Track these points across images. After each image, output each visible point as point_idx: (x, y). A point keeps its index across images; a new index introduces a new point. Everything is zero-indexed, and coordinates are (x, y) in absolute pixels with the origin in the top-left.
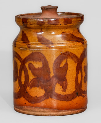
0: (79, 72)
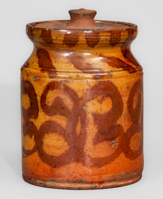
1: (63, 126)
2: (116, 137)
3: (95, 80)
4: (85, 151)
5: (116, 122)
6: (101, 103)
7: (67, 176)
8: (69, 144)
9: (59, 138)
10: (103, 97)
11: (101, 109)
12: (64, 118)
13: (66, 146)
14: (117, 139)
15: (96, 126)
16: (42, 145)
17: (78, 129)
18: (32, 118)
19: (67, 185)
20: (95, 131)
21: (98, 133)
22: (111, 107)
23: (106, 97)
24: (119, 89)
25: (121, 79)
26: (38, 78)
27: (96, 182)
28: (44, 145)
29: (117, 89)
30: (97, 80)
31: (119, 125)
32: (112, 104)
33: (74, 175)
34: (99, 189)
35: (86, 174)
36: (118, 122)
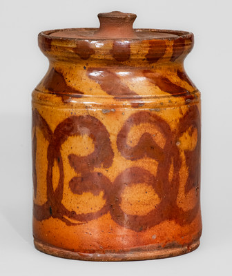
0: (53, 163)
1: (152, 173)
7: (158, 241)
8: (160, 197)
9: (147, 190)
12: (154, 161)
13: (156, 199)
16: (120, 203)
17: (171, 174)
18: (100, 167)
19: (156, 253)
26: (112, 110)
28: (123, 203)
33: (166, 238)
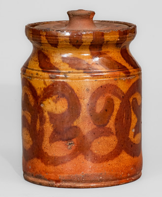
2: (73, 138)
3: (51, 80)
4: (43, 148)
5: (73, 123)
6: (56, 102)
10: (58, 97)
11: (56, 108)
14: (74, 140)
15: (52, 125)
20: (51, 129)
21: (53, 132)
22: (66, 107)
23: (61, 97)
24: (76, 91)
25: (78, 81)
27: (53, 180)
29: (72, 90)
30: (53, 80)
31: (76, 127)
32: (67, 104)
34: (56, 187)
35: (44, 171)
36: (75, 124)
